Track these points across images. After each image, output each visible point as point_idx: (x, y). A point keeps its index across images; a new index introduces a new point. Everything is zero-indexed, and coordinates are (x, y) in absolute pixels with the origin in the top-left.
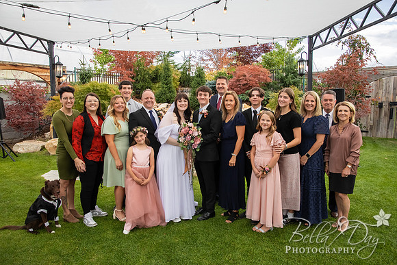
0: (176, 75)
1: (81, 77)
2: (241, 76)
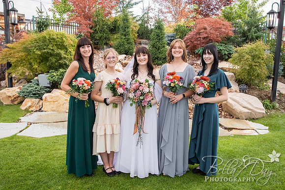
0: (134, 26)
1: (39, 25)
2: (202, 29)
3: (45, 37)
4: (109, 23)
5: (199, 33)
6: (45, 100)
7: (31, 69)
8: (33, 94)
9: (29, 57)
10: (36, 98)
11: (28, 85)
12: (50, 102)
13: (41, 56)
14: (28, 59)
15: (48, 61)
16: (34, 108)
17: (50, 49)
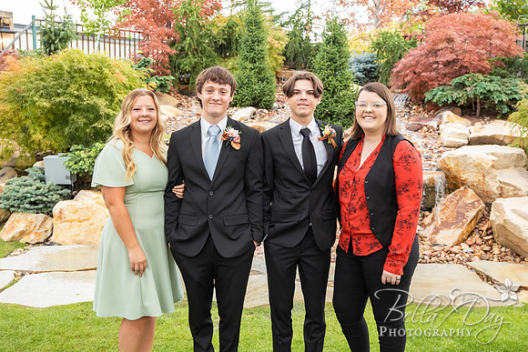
1: (46, 38)
2: (442, 41)
3: (61, 68)
4: (215, 32)
5: (434, 52)
6: (60, 217)
7: (27, 142)
8: (31, 203)
9: (22, 115)
10: (38, 211)
11: (20, 180)
12: (71, 221)
13: (50, 111)
14: (20, 120)
15: (66, 123)
16: (32, 236)
17: (72, 95)
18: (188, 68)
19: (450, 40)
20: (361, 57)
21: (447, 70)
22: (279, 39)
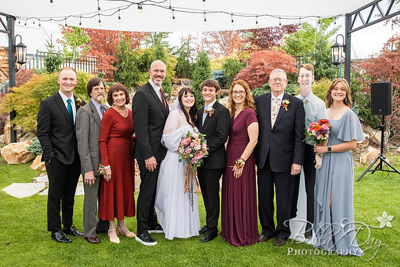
1: (48, 63)
2: (258, 64)
5: (254, 70)
18: (124, 78)
19: (262, 64)
20: (217, 72)
21: (261, 80)
22: (172, 62)
